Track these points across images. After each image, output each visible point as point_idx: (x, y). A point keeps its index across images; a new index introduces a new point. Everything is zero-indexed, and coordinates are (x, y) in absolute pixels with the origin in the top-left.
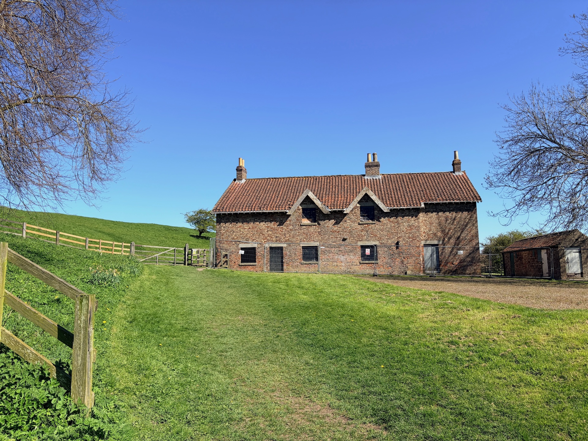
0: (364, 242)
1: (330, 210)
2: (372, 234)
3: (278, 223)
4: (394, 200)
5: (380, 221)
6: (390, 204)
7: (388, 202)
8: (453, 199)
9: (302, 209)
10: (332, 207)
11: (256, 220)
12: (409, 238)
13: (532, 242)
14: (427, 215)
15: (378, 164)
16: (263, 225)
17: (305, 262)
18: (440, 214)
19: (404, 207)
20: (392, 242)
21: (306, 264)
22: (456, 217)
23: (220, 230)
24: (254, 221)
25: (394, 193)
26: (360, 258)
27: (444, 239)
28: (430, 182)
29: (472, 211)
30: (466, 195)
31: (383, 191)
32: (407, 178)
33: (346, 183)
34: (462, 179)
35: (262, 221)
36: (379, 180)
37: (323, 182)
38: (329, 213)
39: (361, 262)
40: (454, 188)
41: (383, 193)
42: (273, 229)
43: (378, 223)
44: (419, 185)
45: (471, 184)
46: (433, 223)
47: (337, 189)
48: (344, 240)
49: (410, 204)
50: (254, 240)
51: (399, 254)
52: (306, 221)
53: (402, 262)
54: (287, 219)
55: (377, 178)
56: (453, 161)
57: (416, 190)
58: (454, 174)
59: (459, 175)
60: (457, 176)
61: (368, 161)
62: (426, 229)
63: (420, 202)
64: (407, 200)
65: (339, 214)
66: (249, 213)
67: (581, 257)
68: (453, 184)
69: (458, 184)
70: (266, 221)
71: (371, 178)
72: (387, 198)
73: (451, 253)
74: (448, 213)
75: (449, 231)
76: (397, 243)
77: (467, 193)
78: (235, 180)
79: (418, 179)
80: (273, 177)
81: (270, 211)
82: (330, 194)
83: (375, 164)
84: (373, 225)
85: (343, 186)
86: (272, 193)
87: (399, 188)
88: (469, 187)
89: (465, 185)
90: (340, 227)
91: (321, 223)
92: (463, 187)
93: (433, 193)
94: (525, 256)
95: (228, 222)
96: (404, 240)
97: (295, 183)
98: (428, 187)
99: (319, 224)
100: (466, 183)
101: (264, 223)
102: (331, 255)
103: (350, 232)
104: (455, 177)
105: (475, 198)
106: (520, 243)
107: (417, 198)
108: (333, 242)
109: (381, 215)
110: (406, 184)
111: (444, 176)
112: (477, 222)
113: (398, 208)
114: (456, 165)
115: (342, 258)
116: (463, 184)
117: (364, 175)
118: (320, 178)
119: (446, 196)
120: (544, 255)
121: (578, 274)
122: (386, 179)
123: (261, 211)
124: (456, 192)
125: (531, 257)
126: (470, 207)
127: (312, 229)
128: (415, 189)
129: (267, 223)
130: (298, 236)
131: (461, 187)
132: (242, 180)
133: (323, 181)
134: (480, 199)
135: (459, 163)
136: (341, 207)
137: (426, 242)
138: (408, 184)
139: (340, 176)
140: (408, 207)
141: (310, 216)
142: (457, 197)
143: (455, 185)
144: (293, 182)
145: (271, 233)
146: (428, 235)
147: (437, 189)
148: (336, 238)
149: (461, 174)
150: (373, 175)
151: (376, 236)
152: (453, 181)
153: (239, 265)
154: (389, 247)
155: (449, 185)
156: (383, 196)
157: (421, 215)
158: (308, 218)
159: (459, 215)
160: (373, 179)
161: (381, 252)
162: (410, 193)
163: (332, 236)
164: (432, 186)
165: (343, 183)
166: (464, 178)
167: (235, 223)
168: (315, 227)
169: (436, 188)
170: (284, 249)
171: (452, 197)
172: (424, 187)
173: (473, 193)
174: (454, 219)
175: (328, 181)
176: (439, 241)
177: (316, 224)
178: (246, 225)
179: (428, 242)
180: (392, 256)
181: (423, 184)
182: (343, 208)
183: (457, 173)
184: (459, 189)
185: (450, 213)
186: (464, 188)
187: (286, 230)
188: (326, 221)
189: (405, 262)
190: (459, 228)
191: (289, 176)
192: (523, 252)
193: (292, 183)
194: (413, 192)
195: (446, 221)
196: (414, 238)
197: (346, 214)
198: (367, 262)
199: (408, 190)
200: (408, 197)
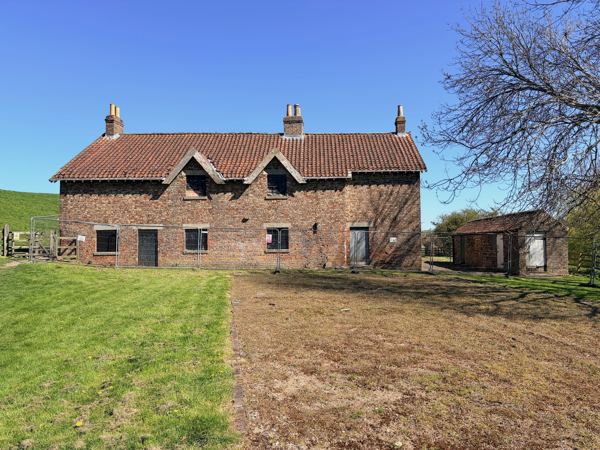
0: (271, 224)
1: (225, 179)
2: (282, 214)
3: (151, 196)
4: (314, 168)
5: (293, 196)
6: (308, 173)
7: (306, 170)
8: (390, 168)
9: (187, 176)
10: (229, 175)
11: (119, 191)
12: (331, 218)
13: (486, 223)
14: (356, 188)
15: (300, 120)
16: (128, 198)
17: (189, 251)
18: (373, 187)
19: (325, 178)
20: (308, 224)
21: (190, 254)
22: (392, 191)
23: (66, 205)
24: (117, 193)
25: (316, 158)
26: (266, 246)
27: (376, 220)
28: (364, 145)
29: (414, 184)
30: (407, 162)
31: (302, 156)
32: (337, 139)
33: (256, 143)
34: (405, 142)
35: (128, 193)
36: (301, 140)
37: (226, 141)
38: (224, 183)
39: (267, 250)
40: (393, 153)
41: (302, 157)
42: (143, 205)
43: (290, 198)
44: (350, 149)
45: (416, 148)
46: (363, 200)
47: (242, 151)
48: (245, 220)
49: (333, 173)
50: (116, 219)
51: (316, 240)
52: (191, 194)
53: (321, 251)
54: (164, 191)
55: (298, 138)
56: (396, 119)
57: (345, 155)
58: (396, 136)
59: (403, 137)
60: (399, 138)
61: (288, 115)
62: (353, 207)
63: (346, 170)
64: (331, 168)
65: (239, 184)
66: (107, 181)
67: (545, 245)
68: (393, 148)
69: (400, 148)
70: (134, 192)
71: (291, 138)
72: (306, 164)
73: (384, 239)
74: (383, 185)
75: (383, 209)
76: (315, 227)
77: (409, 160)
78: (104, 135)
79: (350, 142)
80: (159, 132)
81: (139, 179)
82: (231, 157)
83: (297, 119)
84: (284, 201)
85: (251, 147)
86: (151, 153)
87: (324, 151)
88: (413, 152)
89: (408, 150)
90: (239, 204)
91: (212, 196)
92: (405, 151)
93: (366, 159)
94: (478, 241)
95: (77, 193)
96: (324, 221)
97: (187, 141)
98: (360, 151)
99: (210, 198)
100: (409, 147)
101: (130, 195)
102: (226, 241)
103: (253, 210)
104: (397, 139)
105: (418, 166)
106: (473, 224)
107: (344, 165)
108: (229, 224)
109: (296, 187)
110: (333, 147)
111: (384, 138)
112: (419, 198)
113: (317, 178)
114: (400, 123)
115: (241, 245)
116: (406, 148)
117: (282, 134)
118: (224, 136)
119: (382, 163)
120: (500, 241)
121: (541, 267)
122: (310, 140)
123: (125, 179)
124: (395, 159)
125: (484, 242)
126: (412, 178)
127: (199, 205)
128: (344, 153)
129: (135, 195)
130: (180, 214)
131: (403, 152)
132: (113, 135)
133: (226, 139)
134: (425, 168)
135: (403, 122)
136: (241, 176)
137: (352, 225)
138: (336, 147)
139: (251, 134)
140: (330, 177)
141: (198, 186)
142: (395, 165)
143: (396, 149)
144: (184, 139)
145: (140, 210)
146: (356, 215)
147: (371, 155)
148: (234, 217)
149: (405, 135)
150: (292, 134)
151: (287, 216)
152: (394, 145)
153: (94, 256)
154: (304, 231)
155: (388, 149)
156: (301, 162)
157: (348, 189)
158: (194, 190)
159: (397, 188)
160: (293, 140)
161: (293, 237)
162: (337, 159)
163: (228, 216)
164: (366, 151)
165: (252, 143)
166: (408, 140)
167: (88, 195)
168: (204, 202)
169: (371, 153)
170: (159, 233)
171: (389, 165)
172: (356, 151)
173: (417, 160)
174: (391, 194)
175: (234, 139)
176: (370, 223)
177: (206, 197)
178: (104, 199)
179: (356, 225)
180: (307, 243)
181: (355, 147)
182: (243, 177)
183: (400, 135)
184: (400, 154)
185: (385, 186)
186: (406, 154)
187: (162, 206)
188: (220, 194)
189: (324, 251)
190: (396, 206)
191: (181, 132)
192: (476, 236)
193: (183, 141)
194: (341, 157)
195: (380, 196)
196: (337, 219)
197: (247, 186)
198: (274, 250)
199: (334, 155)
200: (333, 164)
